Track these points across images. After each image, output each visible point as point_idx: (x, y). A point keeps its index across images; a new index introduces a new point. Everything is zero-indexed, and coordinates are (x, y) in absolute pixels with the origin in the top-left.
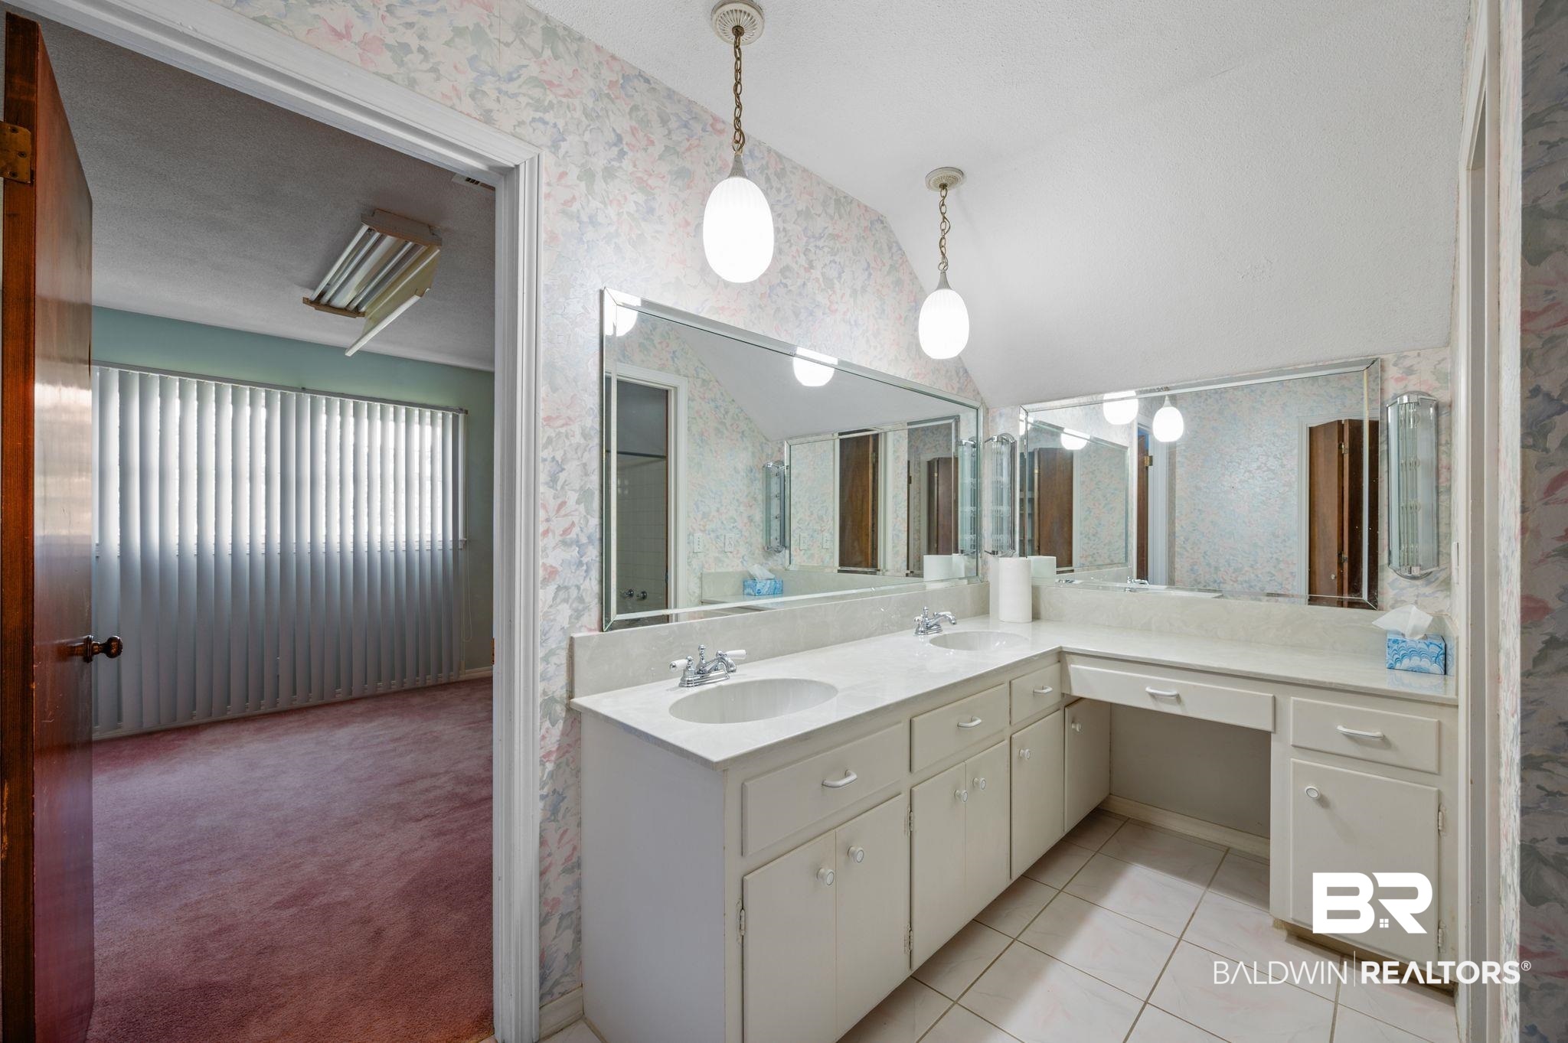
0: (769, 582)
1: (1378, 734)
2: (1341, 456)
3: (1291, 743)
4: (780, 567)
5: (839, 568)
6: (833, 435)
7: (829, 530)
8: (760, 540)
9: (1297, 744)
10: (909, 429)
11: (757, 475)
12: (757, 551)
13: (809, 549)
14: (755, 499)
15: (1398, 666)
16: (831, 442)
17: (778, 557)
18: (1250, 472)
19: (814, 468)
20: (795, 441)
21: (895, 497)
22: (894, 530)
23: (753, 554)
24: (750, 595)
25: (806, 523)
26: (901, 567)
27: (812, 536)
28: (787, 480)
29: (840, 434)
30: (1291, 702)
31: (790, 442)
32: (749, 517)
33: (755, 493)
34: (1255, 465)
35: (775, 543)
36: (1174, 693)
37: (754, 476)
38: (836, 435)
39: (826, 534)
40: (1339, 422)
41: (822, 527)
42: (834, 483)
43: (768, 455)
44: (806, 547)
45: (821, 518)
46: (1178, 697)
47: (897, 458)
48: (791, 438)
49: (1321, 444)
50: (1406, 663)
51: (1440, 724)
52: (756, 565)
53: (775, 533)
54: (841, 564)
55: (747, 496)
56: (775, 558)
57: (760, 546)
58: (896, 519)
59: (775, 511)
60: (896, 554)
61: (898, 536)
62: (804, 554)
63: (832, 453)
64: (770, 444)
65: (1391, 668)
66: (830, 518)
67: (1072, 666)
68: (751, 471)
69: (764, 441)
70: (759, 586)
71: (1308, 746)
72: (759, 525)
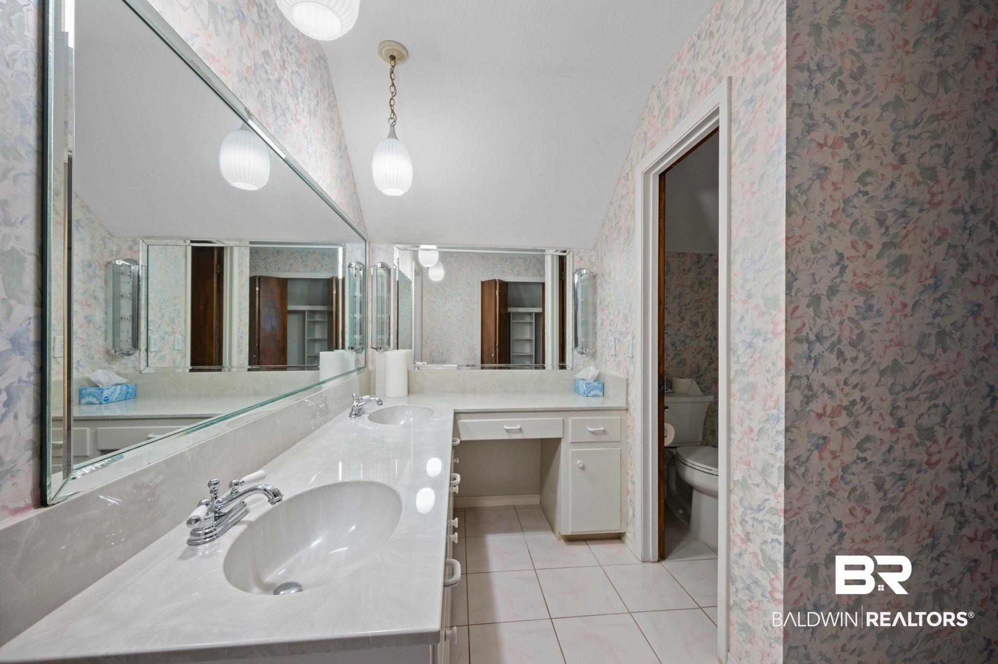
0: (119, 387)
1: (602, 428)
2: (496, 296)
3: (570, 441)
4: (132, 371)
5: (249, 367)
6: (185, 242)
7: (180, 332)
8: (101, 342)
9: (573, 441)
10: (251, 248)
11: (97, 271)
12: (97, 356)
13: (160, 351)
14: (95, 298)
15: (589, 395)
16: (183, 249)
17: (129, 361)
18: (457, 302)
19: (166, 272)
20: (153, 241)
21: (240, 304)
22: (238, 332)
23: (92, 358)
24: (92, 404)
25: (157, 325)
26: (243, 364)
27: (163, 338)
28: (143, 284)
29: (192, 242)
30: (571, 419)
31: (148, 241)
32: (86, 317)
33: (94, 291)
34: (459, 298)
35: (126, 346)
36: (519, 427)
37: (94, 273)
38: (188, 242)
39: (178, 336)
40: (495, 280)
41: (173, 329)
42: (186, 288)
43: (112, 251)
44: (156, 349)
45: (172, 321)
46: (520, 429)
47: (241, 272)
48: (148, 238)
49: (487, 290)
50: (592, 393)
51: (621, 418)
52: (100, 371)
53: (126, 335)
54: (250, 364)
55: (84, 293)
56: (123, 361)
57: (101, 349)
58: (240, 323)
59: (126, 310)
60: (240, 352)
61: (241, 337)
62: (154, 356)
63: (184, 260)
64: (114, 239)
65: (587, 396)
66: (182, 321)
67: (461, 421)
68: (90, 266)
69: (107, 235)
70: (106, 393)
71: (578, 441)
72: (100, 327)
